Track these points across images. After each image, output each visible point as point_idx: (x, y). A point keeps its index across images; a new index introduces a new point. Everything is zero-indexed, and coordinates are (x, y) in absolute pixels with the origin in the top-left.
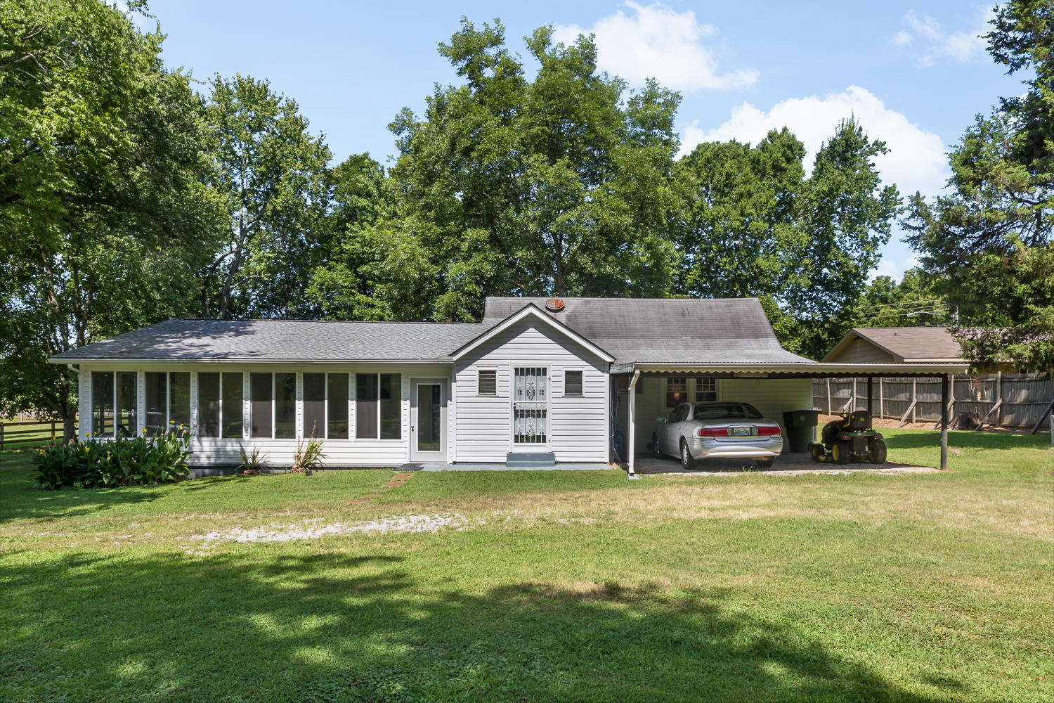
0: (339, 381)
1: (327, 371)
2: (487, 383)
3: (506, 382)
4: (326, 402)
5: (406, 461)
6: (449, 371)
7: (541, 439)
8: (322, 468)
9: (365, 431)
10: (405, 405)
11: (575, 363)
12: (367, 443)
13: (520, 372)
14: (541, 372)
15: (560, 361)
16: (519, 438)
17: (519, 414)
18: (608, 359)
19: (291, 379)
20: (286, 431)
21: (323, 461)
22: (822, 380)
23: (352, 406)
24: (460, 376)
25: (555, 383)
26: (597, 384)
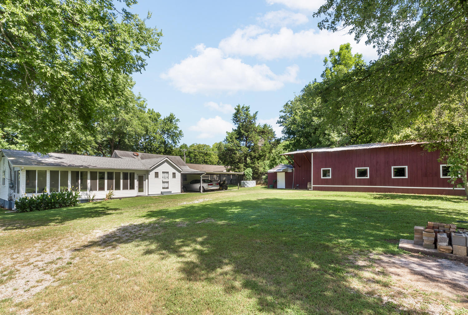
0: (118, 174)
1: (114, 171)
2: (157, 175)
3: (160, 175)
4: (114, 180)
5: (136, 195)
6: (147, 172)
7: (167, 188)
8: (113, 199)
9: (125, 188)
10: (136, 181)
11: (175, 171)
12: (125, 191)
13: (163, 172)
14: (168, 173)
15: (171, 170)
16: (163, 188)
17: (163, 182)
18: (181, 170)
19: (103, 173)
20: (102, 188)
21: (113, 196)
22: (208, 175)
23: (122, 181)
24: (151, 173)
25: (171, 175)
26: (178, 175)
